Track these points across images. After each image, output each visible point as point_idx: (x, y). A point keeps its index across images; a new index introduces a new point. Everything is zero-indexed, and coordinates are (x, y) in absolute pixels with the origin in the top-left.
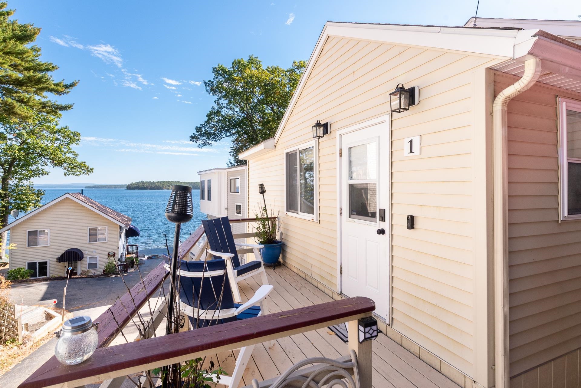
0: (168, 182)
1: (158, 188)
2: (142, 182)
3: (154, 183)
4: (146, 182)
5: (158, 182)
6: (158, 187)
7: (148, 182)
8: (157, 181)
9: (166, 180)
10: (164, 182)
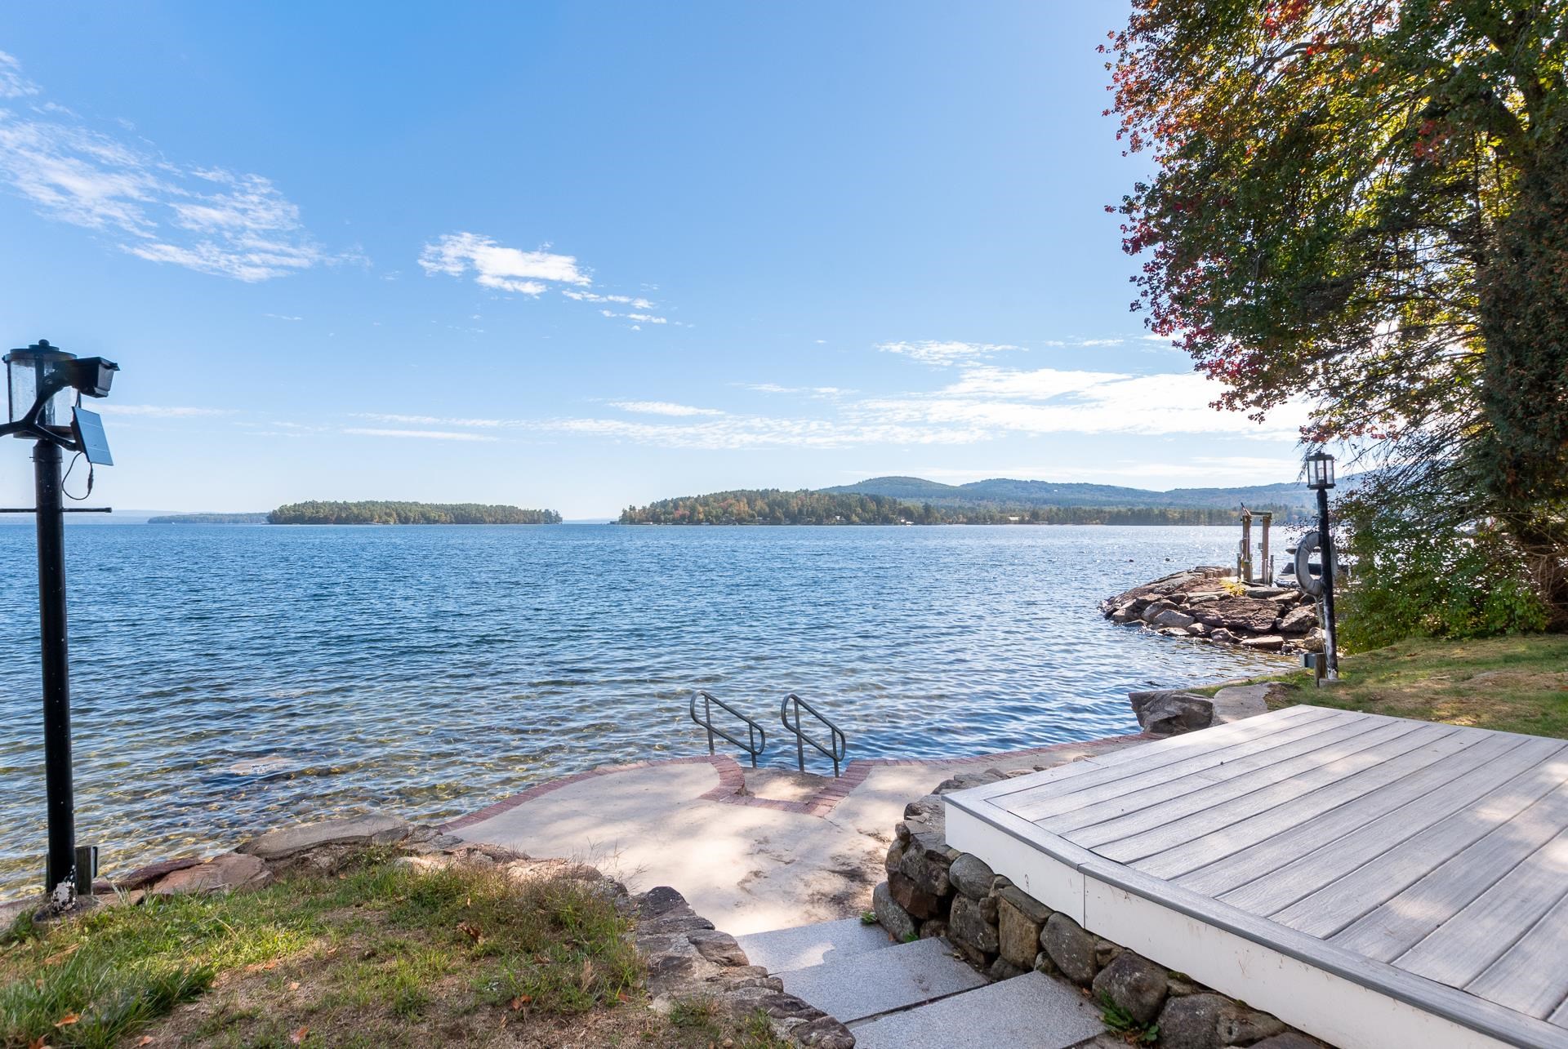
0: (387, 505)
1: (358, 519)
2: (313, 504)
3: (346, 506)
4: (324, 504)
5: (358, 505)
6: (357, 517)
7: (331, 505)
8: (355, 501)
9: (381, 499)
10: (374, 503)
